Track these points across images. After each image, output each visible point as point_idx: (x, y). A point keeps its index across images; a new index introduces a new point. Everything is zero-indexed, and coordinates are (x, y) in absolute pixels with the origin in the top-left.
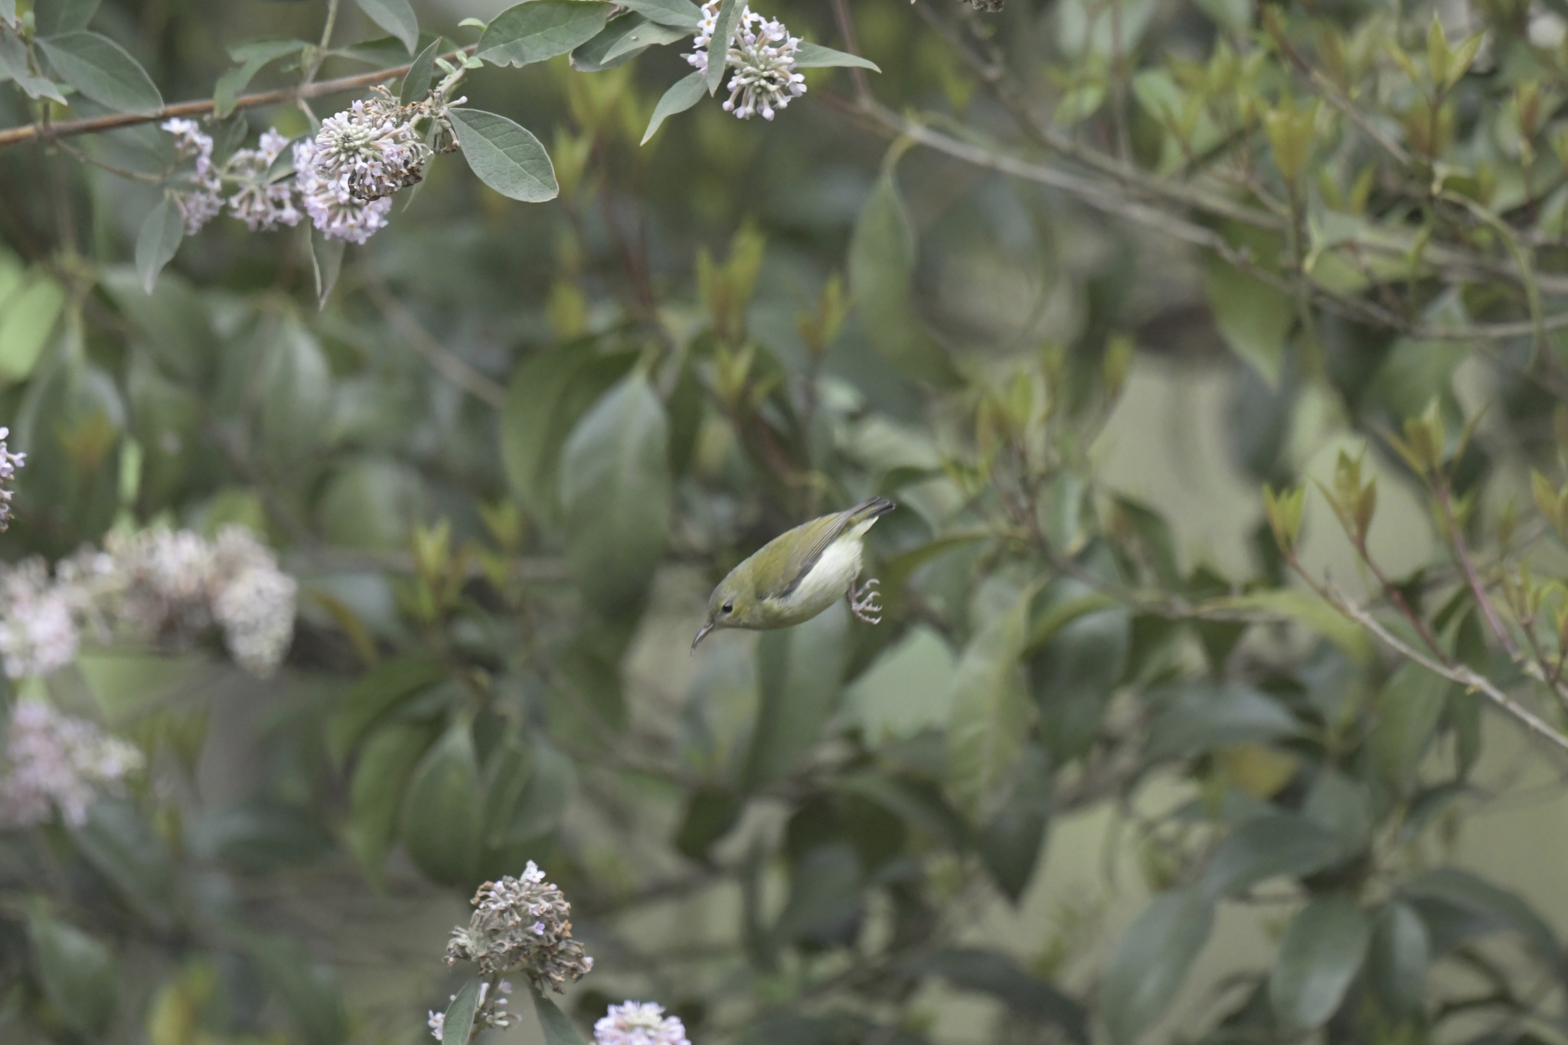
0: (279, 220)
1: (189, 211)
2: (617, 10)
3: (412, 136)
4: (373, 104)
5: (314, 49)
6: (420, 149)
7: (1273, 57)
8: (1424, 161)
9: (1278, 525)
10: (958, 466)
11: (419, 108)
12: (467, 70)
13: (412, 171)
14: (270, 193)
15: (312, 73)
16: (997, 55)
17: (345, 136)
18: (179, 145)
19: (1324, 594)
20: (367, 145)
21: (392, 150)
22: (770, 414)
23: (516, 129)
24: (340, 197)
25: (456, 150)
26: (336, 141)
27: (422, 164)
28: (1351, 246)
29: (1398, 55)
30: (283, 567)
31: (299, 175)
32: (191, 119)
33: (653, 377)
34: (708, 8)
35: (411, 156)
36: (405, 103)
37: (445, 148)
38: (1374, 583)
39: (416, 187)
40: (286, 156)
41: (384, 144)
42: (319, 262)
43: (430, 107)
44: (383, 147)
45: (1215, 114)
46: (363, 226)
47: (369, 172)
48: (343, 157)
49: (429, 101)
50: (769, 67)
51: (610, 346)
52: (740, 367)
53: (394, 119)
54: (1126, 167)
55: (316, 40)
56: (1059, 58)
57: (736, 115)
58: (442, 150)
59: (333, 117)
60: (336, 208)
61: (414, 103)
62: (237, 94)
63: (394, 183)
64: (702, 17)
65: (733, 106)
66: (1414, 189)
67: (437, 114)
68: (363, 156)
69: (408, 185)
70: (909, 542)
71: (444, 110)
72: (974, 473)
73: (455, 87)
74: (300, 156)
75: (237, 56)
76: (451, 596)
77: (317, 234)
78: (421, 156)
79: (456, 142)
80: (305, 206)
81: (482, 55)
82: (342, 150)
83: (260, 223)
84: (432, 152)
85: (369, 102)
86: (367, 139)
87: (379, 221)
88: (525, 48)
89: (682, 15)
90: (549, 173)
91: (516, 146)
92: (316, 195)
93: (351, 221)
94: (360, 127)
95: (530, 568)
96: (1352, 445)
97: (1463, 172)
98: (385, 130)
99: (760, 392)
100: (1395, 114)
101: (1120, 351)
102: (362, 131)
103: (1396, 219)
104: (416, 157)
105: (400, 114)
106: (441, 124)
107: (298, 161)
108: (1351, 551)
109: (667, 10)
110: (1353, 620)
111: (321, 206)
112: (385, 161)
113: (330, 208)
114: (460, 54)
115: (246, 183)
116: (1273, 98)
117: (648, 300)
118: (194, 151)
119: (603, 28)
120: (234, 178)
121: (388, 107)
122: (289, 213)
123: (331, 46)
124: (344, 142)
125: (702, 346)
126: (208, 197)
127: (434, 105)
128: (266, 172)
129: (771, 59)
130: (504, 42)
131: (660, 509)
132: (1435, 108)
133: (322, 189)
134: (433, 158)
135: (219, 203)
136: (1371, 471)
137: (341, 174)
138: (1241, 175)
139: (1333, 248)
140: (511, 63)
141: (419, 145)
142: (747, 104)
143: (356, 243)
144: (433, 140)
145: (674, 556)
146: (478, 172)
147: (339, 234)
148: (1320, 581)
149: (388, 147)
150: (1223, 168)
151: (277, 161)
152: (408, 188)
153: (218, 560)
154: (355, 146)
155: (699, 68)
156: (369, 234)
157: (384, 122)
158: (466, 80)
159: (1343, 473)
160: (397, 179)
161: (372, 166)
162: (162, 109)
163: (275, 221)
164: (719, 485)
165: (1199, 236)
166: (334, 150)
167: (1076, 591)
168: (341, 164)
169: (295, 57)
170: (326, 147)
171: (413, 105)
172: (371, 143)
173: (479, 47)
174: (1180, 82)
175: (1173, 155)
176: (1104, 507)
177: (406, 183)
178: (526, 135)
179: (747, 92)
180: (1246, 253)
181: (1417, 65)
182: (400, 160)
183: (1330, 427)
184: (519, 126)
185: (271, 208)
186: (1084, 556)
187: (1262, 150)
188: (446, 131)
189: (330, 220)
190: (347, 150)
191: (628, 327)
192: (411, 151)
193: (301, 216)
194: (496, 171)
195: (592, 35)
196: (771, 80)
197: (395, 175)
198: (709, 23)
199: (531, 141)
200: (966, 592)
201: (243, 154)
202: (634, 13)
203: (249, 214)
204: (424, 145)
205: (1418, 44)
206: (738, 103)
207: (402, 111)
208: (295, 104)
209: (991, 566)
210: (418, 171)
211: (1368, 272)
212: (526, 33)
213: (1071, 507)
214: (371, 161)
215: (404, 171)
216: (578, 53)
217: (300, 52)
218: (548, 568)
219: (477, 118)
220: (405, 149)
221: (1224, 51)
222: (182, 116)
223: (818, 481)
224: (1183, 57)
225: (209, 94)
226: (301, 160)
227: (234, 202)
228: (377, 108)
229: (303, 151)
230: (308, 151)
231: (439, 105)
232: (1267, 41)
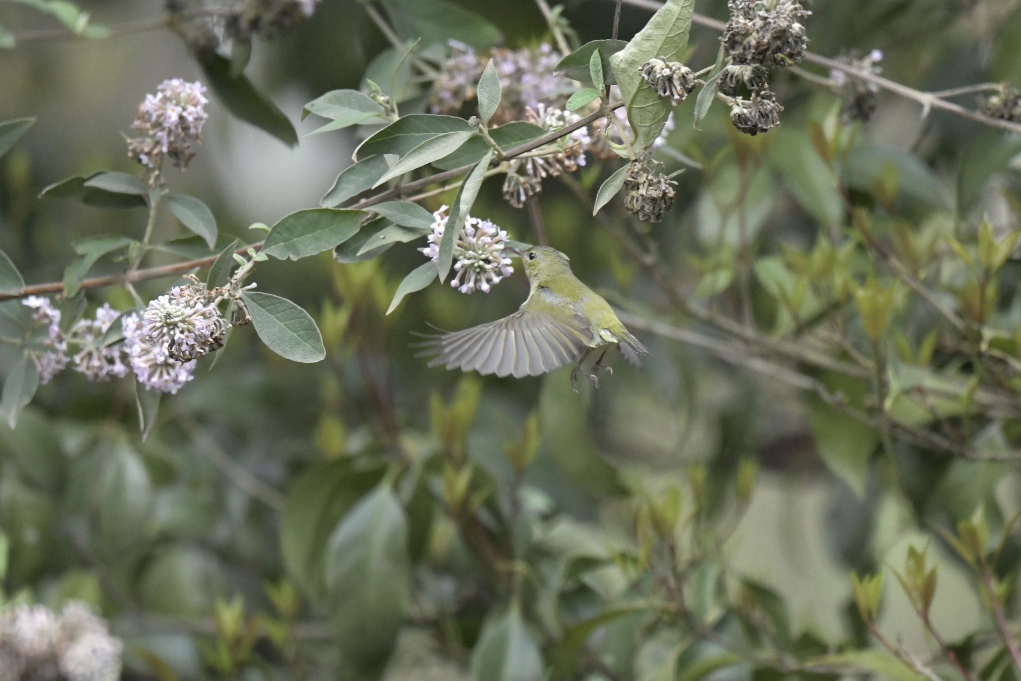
0: (110, 373)
1: (42, 366)
2: (369, 216)
3: (216, 313)
4: (186, 289)
5: (138, 244)
6: (222, 323)
7: (860, 247)
8: (975, 326)
9: (863, 602)
10: (624, 557)
11: (221, 292)
12: (256, 262)
13: (216, 339)
14: (104, 352)
15: (137, 263)
16: (653, 246)
17: (167, 314)
18: (35, 316)
19: (897, 654)
20: (183, 321)
21: (202, 325)
22: (485, 516)
23: (294, 308)
24: (158, 359)
25: (248, 323)
26: (161, 318)
27: (223, 335)
28: (920, 391)
29: (956, 246)
30: (113, 632)
31: (126, 341)
32: (45, 296)
33: (396, 488)
34: (439, 214)
35: (215, 328)
36: (210, 288)
37: (240, 322)
38: (936, 646)
39: (219, 352)
40: (117, 326)
41: (196, 320)
42: (142, 406)
43: (229, 291)
44: (196, 322)
45: (816, 290)
46: (175, 381)
47: (185, 341)
48: (165, 330)
49: (228, 286)
50: (485, 253)
51: (363, 465)
52: (462, 481)
53: (203, 300)
54: (749, 331)
55: (139, 237)
56: (700, 249)
57: (461, 291)
58: (237, 323)
59: (157, 299)
60: (155, 367)
61: (218, 288)
62: (81, 279)
63: (203, 349)
64: (434, 220)
65: (458, 284)
66: (966, 347)
67: (234, 296)
68: (181, 329)
69: (213, 350)
70: (587, 613)
71: (239, 293)
72: (635, 561)
73: (246, 275)
74: (127, 326)
75: (80, 249)
76: (244, 653)
77: (141, 386)
78: (223, 329)
79: (248, 317)
80: (132, 365)
81: (268, 251)
82: (164, 325)
83: (96, 375)
84: (230, 325)
85: (183, 287)
86: (183, 317)
87: (187, 377)
88: (300, 246)
89: (419, 220)
90: (319, 341)
91: (294, 321)
92: (140, 357)
93: (166, 377)
94: (178, 308)
95: (305, 631)
96: (919, 541)
97: (1004, 334)
98: (197, 309)
99: (477, 501)
100: (952, 291)
101: (748, 469)
102: (179, 311)
103: (952, 370)
104: (218, 329)
105: (207, 296)
106: (237, 304)
107: (126, 330)
108: (918, 621)
109: (407, 216)
110: (918, 673)
111: (143, 365)
112: (197, 333)
113: (150, 367)
114: (251, 251)
115: (85, 345)
116: (862, 278)
117: (392, 429)
118: (46, 321)
119: (358, 230)
120: (76, 341)
121: (197, 291)
122: (119, 368)
123: (151, 242)
124: (167, 319)
125: (433, 465)
126: (57, 356)
127: (232, 289)
128: (101, 338)
129: (487, 246)
130: (284, 241)
131: (401, 587)
132: (983, 286)
133: (146, 352)
134: (231, 330)
135: (66, 360)
136: (934, 560)
137: (163, 343)
138: (837, 337)
139: (906, 392)
140: (289, 257)
141: (221, 320)
142: (469, 281)
143: (169, 393)
144: (231, 316)
145: (410, 623)
146: (265, 340)
147: (157, 386)
148: (893, 643)
149: (200, 323)
150: (822, 331)
151: (110, 329)
152: (213, 352)
153: (63, 627)
154: (174, 322)
155: (432, 258)
156: (179, 386)
157: (196, 303)
158: (255, 270)
159: (912, 563)
160: (205, 346)
161: (187, 337)
162: (24, 289)
163: (108, 374)
164: (444, 568)
165: (805, 382)
166: (159, 325)
167: (712, 651)
168: (164, 335)
169: (123, 251)
170: (151, 322)
171: (217, 290)
172: (186, 319)
173: (265, 244)
174: (790, 267)
175: (785, 320)
176: (734, 588)
177: (211, 349)
178: (301, 312)
179: (469, 273)
180: (840, 396)
181: (971, 254)
182: (207, 332)
183: (903, 527)
184: (296, 305)
185: (105, 363)
186: (720, 625)
187: (851, 318)
188: (240, 309)
189: (151, 376)
190: (168, 325)
191: (375, 450)
192: (215, 324)
193: (128, 370)
194: (278, 339)
195: (350, 235)
196: (487, 261)
197: (204, 344)
198: (439, 225)
199: (305, 317)
200: (632, 651)
201: (83, 324)
202: (383, 219)
203: (88, 368)
204: (224, 320)
205: (971, 238)
206: (462, 282)
207: (208, 294)
208: (123, 285)
209: (651, 631)
210: (221, 339)
211: (932, 410)
212: (301, 234)
213: (710, 587)
214: (186, 333)
215: (211, 340)
216: (340, 249)
217: (127, 247)
218: (314, 631)
219: (263, 299)
220: (211, 323)
221: (823, 244)
222: (38, 294)
223: (520, 567)
224: (792, 247)
225: (60, 278)
226: (128, 329)
227: (77, 359)
228: (189, 291)
229: (130, 322)
230: (134, 322)
231: (235, 289)
232: (856, 235)
